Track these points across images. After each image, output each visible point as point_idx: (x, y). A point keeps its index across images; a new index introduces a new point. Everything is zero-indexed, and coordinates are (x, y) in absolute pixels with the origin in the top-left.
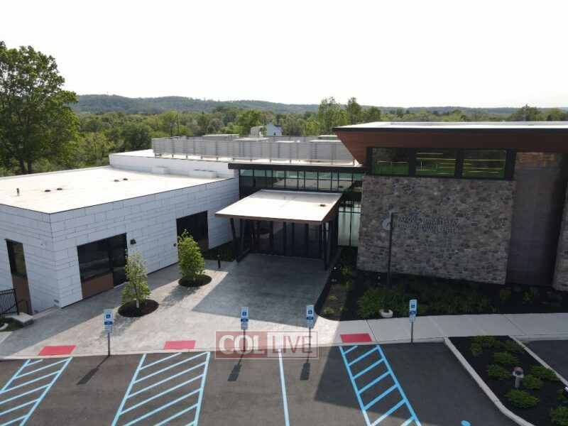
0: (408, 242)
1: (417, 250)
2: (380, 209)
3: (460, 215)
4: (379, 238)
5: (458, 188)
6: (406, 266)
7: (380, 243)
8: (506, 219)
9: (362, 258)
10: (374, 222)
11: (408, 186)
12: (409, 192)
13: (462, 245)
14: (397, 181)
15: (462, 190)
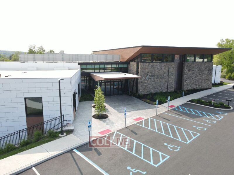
0: (153, 83)
1: (155, 85)
2: (145, 73)
3: (164, 73)
4: (145, 83)
5: (164, 65)
6: (152, 91)
7: (145, 85)
8: (174, 73)
9: (141, 91)
10: (144, 78)
11: (152, 65)
12: (152, 67)
13: (165, 82)
14: (149, 64)
15: (165, 66)
